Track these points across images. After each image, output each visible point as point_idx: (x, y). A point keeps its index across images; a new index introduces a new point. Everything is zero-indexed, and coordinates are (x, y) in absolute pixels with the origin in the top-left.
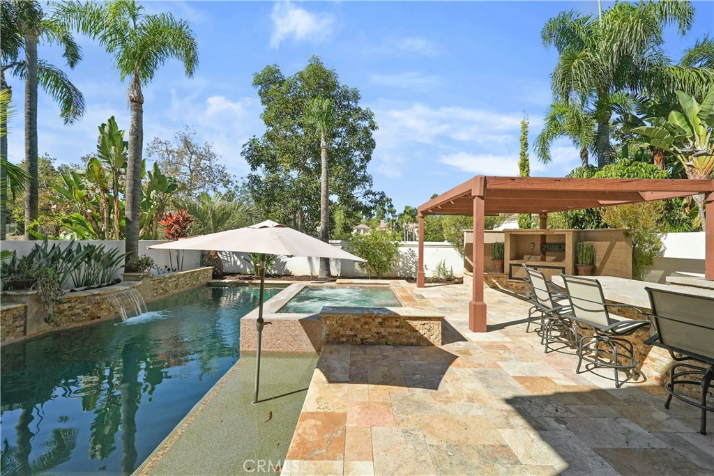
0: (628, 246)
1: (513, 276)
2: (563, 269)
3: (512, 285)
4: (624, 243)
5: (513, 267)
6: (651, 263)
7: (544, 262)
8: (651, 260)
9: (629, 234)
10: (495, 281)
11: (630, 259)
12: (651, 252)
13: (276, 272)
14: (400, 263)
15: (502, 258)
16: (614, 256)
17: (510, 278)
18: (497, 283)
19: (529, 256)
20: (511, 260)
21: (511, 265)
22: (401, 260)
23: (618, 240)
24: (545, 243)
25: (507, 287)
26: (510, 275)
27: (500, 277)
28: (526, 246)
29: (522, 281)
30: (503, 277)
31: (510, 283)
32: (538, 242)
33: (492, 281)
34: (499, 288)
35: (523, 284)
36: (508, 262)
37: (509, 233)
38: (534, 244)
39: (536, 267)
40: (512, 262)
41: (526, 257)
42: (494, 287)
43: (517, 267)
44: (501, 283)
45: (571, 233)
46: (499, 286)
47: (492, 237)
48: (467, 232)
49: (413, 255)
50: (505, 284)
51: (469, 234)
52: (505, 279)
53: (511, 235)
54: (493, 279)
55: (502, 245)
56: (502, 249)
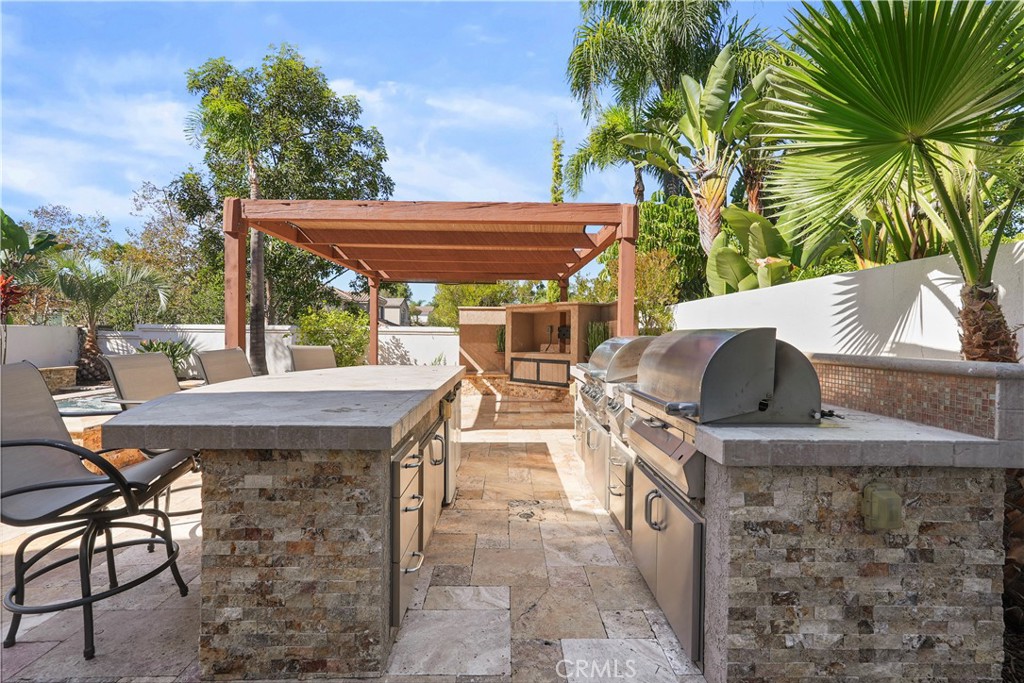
1: (515, 377)
2: (568, 363)
3: (513, 390)
5: (514, 362)
7: (564, 355)
10: (488, 384)
13: (195, 373)
15: (502, 350)
17: (512, 379)
18: (492, 388)
19: (547, 345)
20: (513, 351)
21: (513, 359)
24: (562, 325)
25: (506, 393)
26: (512, 375)
27: (495, 378)
28: (543, 330)
29: (523, 384)
30: (500, 378)
31: (511, 387)
32: (557, 324)
33: (484, 384)
34: (494, 394)
35: (525, 388)
36: (509, 355)
37: (510, 311)
38: (552, 327)
39: (538, 361)
40: (514, 355)
41: (543, 347)
42: (487, 394)
43: (523, 362)
44: (497, 387)
45: (577, 307)
46: (495, 391)
47: (499, 317)
48: (462, 310)
49: (398, 345)
50: (503, 389)
51: (465, 313)
52: (504, 381)
53: (513, 313)
54: (485, 381)
55: (502, 328)
56: (503, 334)
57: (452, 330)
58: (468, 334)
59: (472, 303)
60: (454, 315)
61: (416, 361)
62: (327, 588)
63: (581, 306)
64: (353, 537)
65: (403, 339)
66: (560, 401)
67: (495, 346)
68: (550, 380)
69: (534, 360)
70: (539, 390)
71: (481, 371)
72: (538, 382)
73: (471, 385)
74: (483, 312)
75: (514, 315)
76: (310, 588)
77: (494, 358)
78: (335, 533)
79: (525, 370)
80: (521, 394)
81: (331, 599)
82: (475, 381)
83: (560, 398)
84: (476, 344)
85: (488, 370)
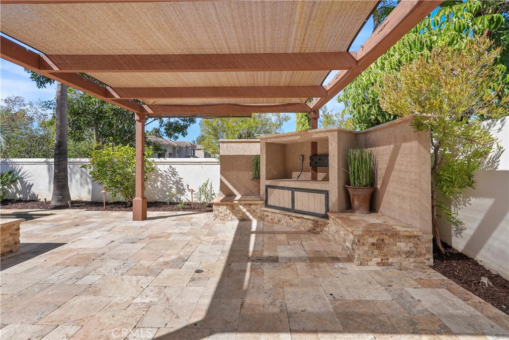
0: (422, 149)
1: (269, 203)
2: (326, 193)
3: (268, 216)
4: (415, 144)
5: (269, 189)
6: (471, 184)
8: (470, 177)
9: (422, 124)
10: (245, 210)
11: (427, 177)
12: (469, 161)
14: (159, 183)
15: (257, 177)
16: (400, 171)
17: (267, 205)
18: (248, 214)
19: (298, 173)
20: (267, 179)
21: (267, 187)
22: (160, 179)
23: (405, 140)
24: (316, 155)
25: (261, 219)
26: (266, 201)
27: (251, 205)
28: (294, 159)
29: (278, 211)
30: (256, 204)
31: (266, 213)
32: (308, 153)
33: (240, 210)
34: (250, 220)
35: (279, 216)
36: (264, 182)
37: (264, 142)
38: (303, 156)
39: (293, 190)
40: (269, 182)
41: (295, 174)
42: (244, 220)
43: (277, 190)
44: (253, 213)
45: (336, 134)
46: (251, 217)
47: (254, 149)
48: (223, 142)
49: (174, 173)
50: (259, 215)
51: (225, 145)
52: (259, 207)
53: (266, 143)
54: (241, 207)
55: (257, 158)
56: (257, 164)
57: (214, 160)
58: (228, 164)
59: (231, 136)
61: (188, 186)
63: (340, 132)
65: (178, 168)
66: (318, 233)
67: (250, 174)
68: (305, 210)
69: (289, 189)
70: (295, 219)
71: (239, 197)
72: (293, 210)
73: (228, 211)
74: (241, 145)
75: (268, 145)
77: (251, 184)
79: (280, 198)
80: (276, 220)
82: (233, 208)
83: (318, 230)
84: (234, 172)
85: (245, 196)
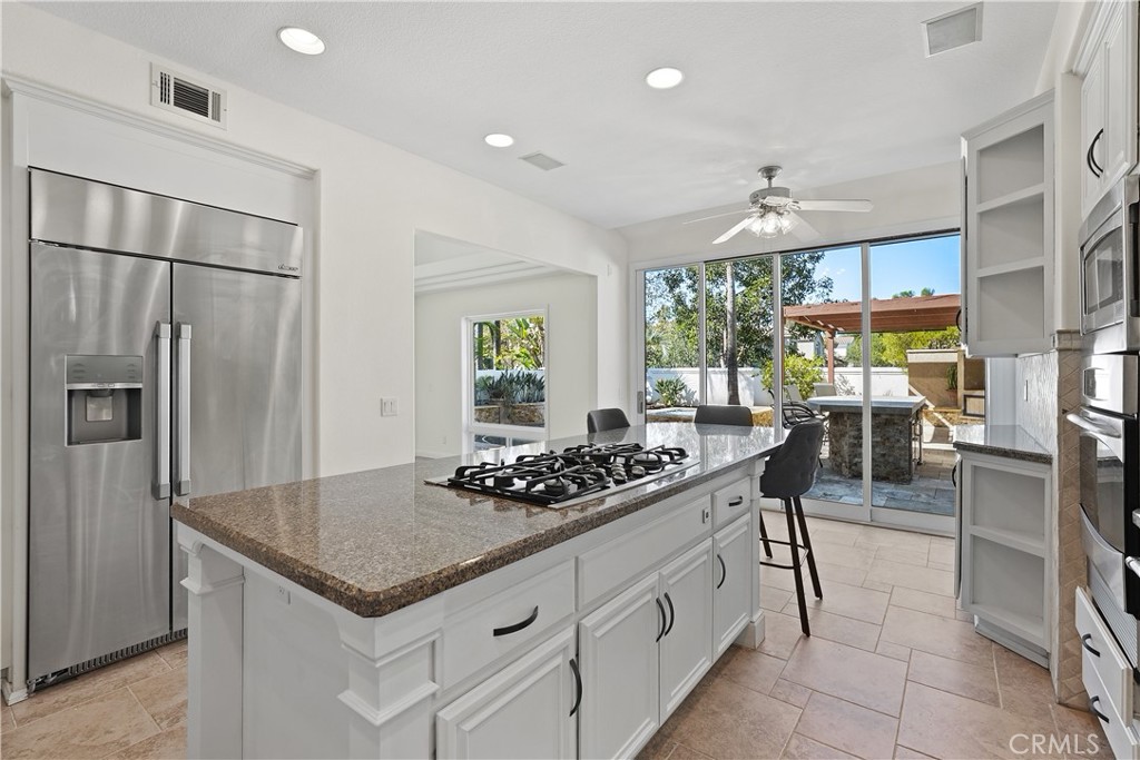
1: (968, 412)
3: (966, 423)
5: (968, 399)
10: (940, 417)
15: (953, 388)
17: (965, 414)
18: (944, 421)
20: (967, 389)
21: (966, 396)
26: (965, 410)
27: (946, 413)
29: (978, 418)
30: (953, 413)
31: (964, 421)
33: (935, 417)
34: (947, 427)
36: (961, 392)
40: (966, 392)
42: (939, 426)
43: (977, 399)
44: (950, 420)
46: (947, 424)
47: (949, 357)
48: (911, 353)
49: (845, 382)
50: (957, 422)
51: (914, 355)
52: (956, 415)
54: (936, 414)
55: (955, 365)
56: (955, 372)
57: (900, 370)
58: (918, 372)
59: (921, 346)
60: (902, 356)
62: (890, 456)
64: (898, 441)
65: (850, 377)
67: (946, 384)
71: (932, 406)
76: (884, 455)
77: (946, 396)
78: (892, 440)
81: (891, 459)
82: (926, 414)
85: (938, 406)
